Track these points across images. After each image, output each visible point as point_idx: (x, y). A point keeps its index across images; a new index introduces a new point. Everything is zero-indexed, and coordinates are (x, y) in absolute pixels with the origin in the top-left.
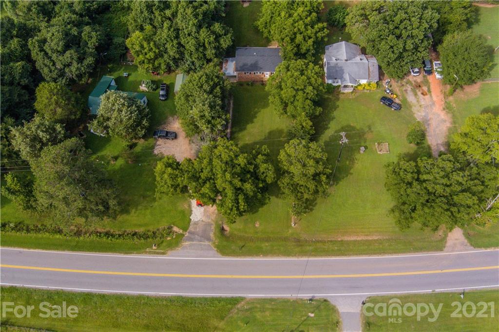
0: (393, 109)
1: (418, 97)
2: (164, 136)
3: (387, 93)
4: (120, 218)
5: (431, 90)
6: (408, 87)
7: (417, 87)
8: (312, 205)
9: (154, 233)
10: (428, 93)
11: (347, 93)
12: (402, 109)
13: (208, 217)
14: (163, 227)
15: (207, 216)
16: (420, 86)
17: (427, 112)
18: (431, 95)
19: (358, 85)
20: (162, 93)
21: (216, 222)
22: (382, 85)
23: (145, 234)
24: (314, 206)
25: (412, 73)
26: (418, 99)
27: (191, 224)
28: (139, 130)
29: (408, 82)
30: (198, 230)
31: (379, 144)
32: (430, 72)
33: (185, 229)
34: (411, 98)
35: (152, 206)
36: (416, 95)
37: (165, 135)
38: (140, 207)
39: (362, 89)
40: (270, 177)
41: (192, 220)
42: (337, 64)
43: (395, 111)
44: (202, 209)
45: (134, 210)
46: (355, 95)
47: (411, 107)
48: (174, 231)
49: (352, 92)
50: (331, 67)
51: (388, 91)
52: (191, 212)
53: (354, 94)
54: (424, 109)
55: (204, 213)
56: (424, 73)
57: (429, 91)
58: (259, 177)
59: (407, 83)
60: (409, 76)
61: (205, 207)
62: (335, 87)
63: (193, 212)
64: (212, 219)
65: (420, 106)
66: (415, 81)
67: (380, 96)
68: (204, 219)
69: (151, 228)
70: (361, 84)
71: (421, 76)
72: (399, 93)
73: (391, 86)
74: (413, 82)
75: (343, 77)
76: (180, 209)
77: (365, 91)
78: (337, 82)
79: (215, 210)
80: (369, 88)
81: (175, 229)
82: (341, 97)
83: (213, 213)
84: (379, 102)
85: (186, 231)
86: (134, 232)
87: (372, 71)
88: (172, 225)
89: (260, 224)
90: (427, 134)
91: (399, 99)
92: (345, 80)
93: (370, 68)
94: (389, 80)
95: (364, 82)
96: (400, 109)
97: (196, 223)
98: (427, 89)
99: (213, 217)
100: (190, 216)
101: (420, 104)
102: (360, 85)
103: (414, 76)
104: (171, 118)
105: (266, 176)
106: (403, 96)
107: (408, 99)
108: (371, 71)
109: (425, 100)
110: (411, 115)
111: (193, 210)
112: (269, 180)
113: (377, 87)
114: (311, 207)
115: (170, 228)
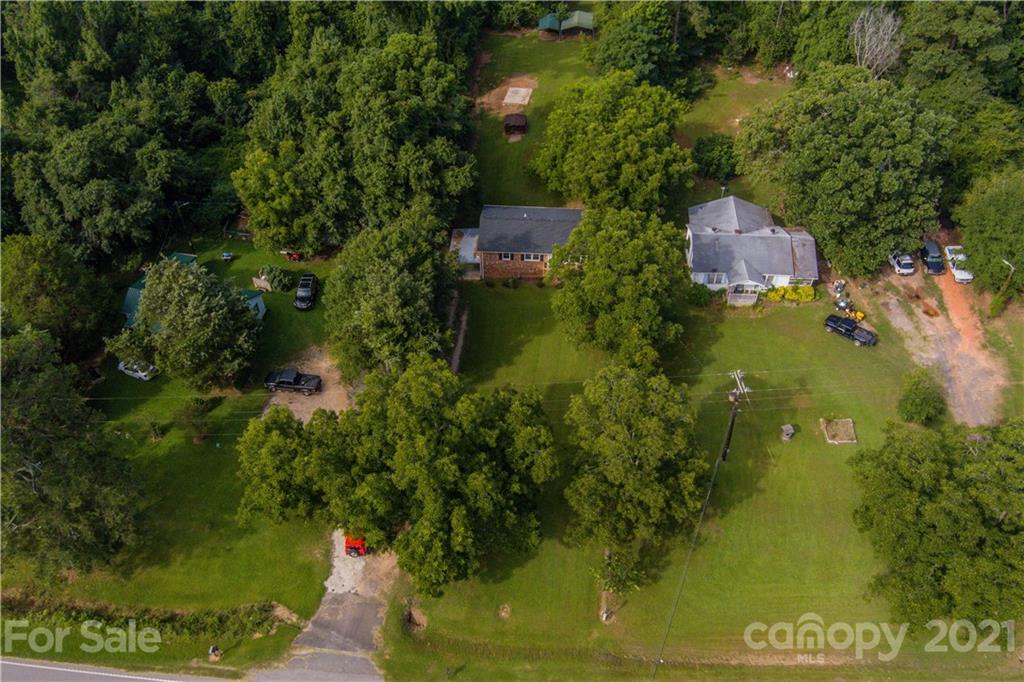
0: (857, 344)
1: (915, 319)
2: (289, 383)
3: (840, 308)
4: (141, 575)
5: (947, 306)
6: (891, 298)
7: (911, 297)
8: (657, 567)
9: (221, 620)
10: (939, 312)
11: (744, 307)
12: (880, 344)
13: (373, 584)
14: (249, 605)
15: (371, 581)
16: (918, 297)
17: (944, 353)
18: (948, 316)
19: (769, 290)
20: (301, 293)
21: (393, 601)
22: (827, 292)
23: (197, 620)
24: (664, 568)
25: (897, 268)
26: (917, 322)
27: (324, 599)
28: (225, 359)
29: (889, 287)
30: (340, 617)
31: (829, 422)
32: (940, 268)
33: (306, 613)
34: (899, 321)
35: (229, 550)
36: (911, 314)
37: (292, 381)
38: (197, 551)
39: (778, 299)
40: (542, 468)
41: (330, 590)
42: (717, 239)
43: (864, 348)
44: (359, 563)
45: (180, 558)
46: (761, 312)
47: (901, 339)
48: (277, 616)
49: (755, 306)
50: (703, 244)
51: (842, 304)
52: (328, 570)
53: (759, 309)
54: (933, 346)
55: (363, 573)
56: (926, 271)
57: (942, 307)
58: (513, 466)
59: (886, 290)
60: (889, 275)
61: (369, 558)
62: (712, 294)
63: (334, 571)
64: (382, 591)
65: (925, 338)
66: (905, 287)
67: (823, 314)
68: (360, 590)
69: (218, 607)
70: (776, 287)
71: (918, 276)
72: (869, 310)
73: (848, 295)
74: (901, 289)
75: (731, 268)
76: (300, 559)
77: (787, 304)
78: (719, 282)
79: (394, 568)
80: (794, 296)
81: (281, 611)
82: (729, 315)
83: (388, 575)
84: (822, 326)
85: (307, 618)
86: (168, 615)
87: (803, 258)
88: (274, 603)
89: (513, 610)
90: (950, 401)
91: (868, 322)
92: (737, 274)
93: (796, 250)
94: (843, 282)
95: (782, 282)
96: (874, 344)
97: (338, 599)
98: (936, 303)
99: (387, 586)
100: (326, 579)
101: (923, 334)
102: (773, 289)
103: (903, 275)
104: (314, 348)
105: (532, 463)
106: (879, 315)
107: (893, 323)
108: (798, 256)
109: (934, 327)
110: (905, 356)
111: (335, 564)
112: (539, 475)
113: (815, 294)
114: (654, 571)
115: (267, 609)
